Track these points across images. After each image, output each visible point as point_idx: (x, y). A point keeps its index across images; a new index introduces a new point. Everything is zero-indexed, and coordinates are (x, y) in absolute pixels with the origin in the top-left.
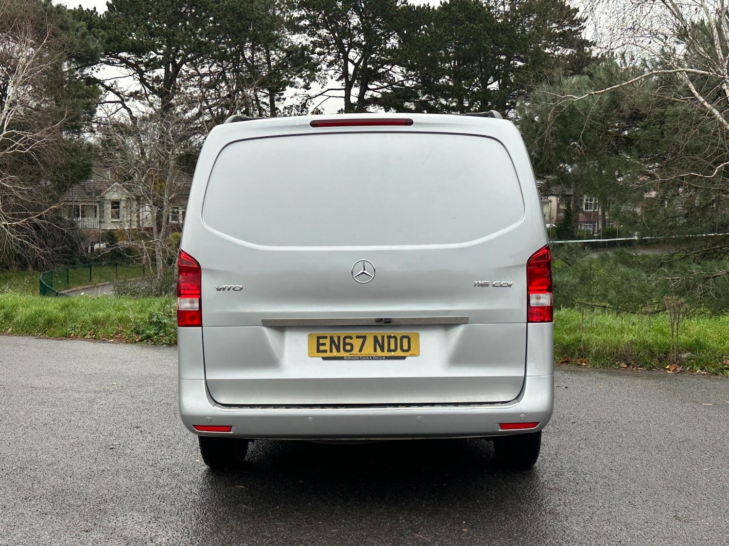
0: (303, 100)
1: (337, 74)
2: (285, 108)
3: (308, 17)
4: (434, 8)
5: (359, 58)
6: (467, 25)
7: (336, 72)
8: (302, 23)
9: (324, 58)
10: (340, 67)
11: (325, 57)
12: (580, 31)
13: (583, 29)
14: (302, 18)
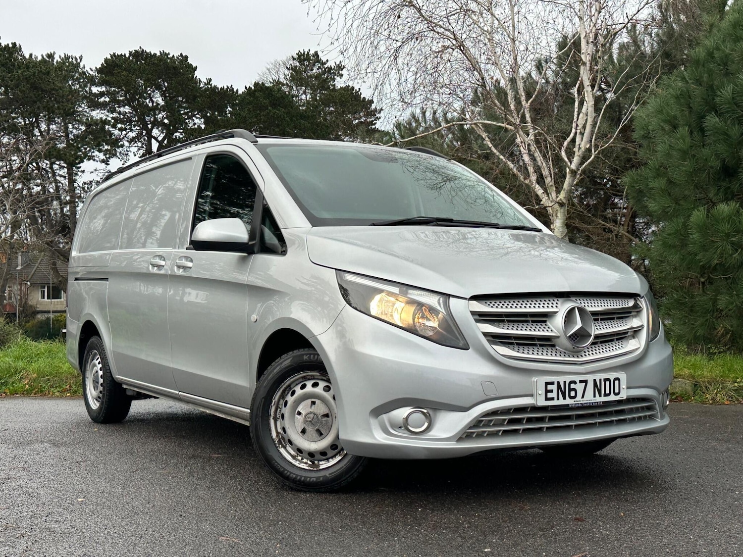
0: (103, 175)
1: (140, 151)
2: (85, 183)
3: (108, 93)
4: (237, 90)
5: (162, 136)
6: (270, 110)
7: (139, 149)
8: (102, 100)
9: (126, 135)
10: (143, 144)
11: (127, 133)
12: (375, 122)
13: (378, 119)
14: (102, 94)
